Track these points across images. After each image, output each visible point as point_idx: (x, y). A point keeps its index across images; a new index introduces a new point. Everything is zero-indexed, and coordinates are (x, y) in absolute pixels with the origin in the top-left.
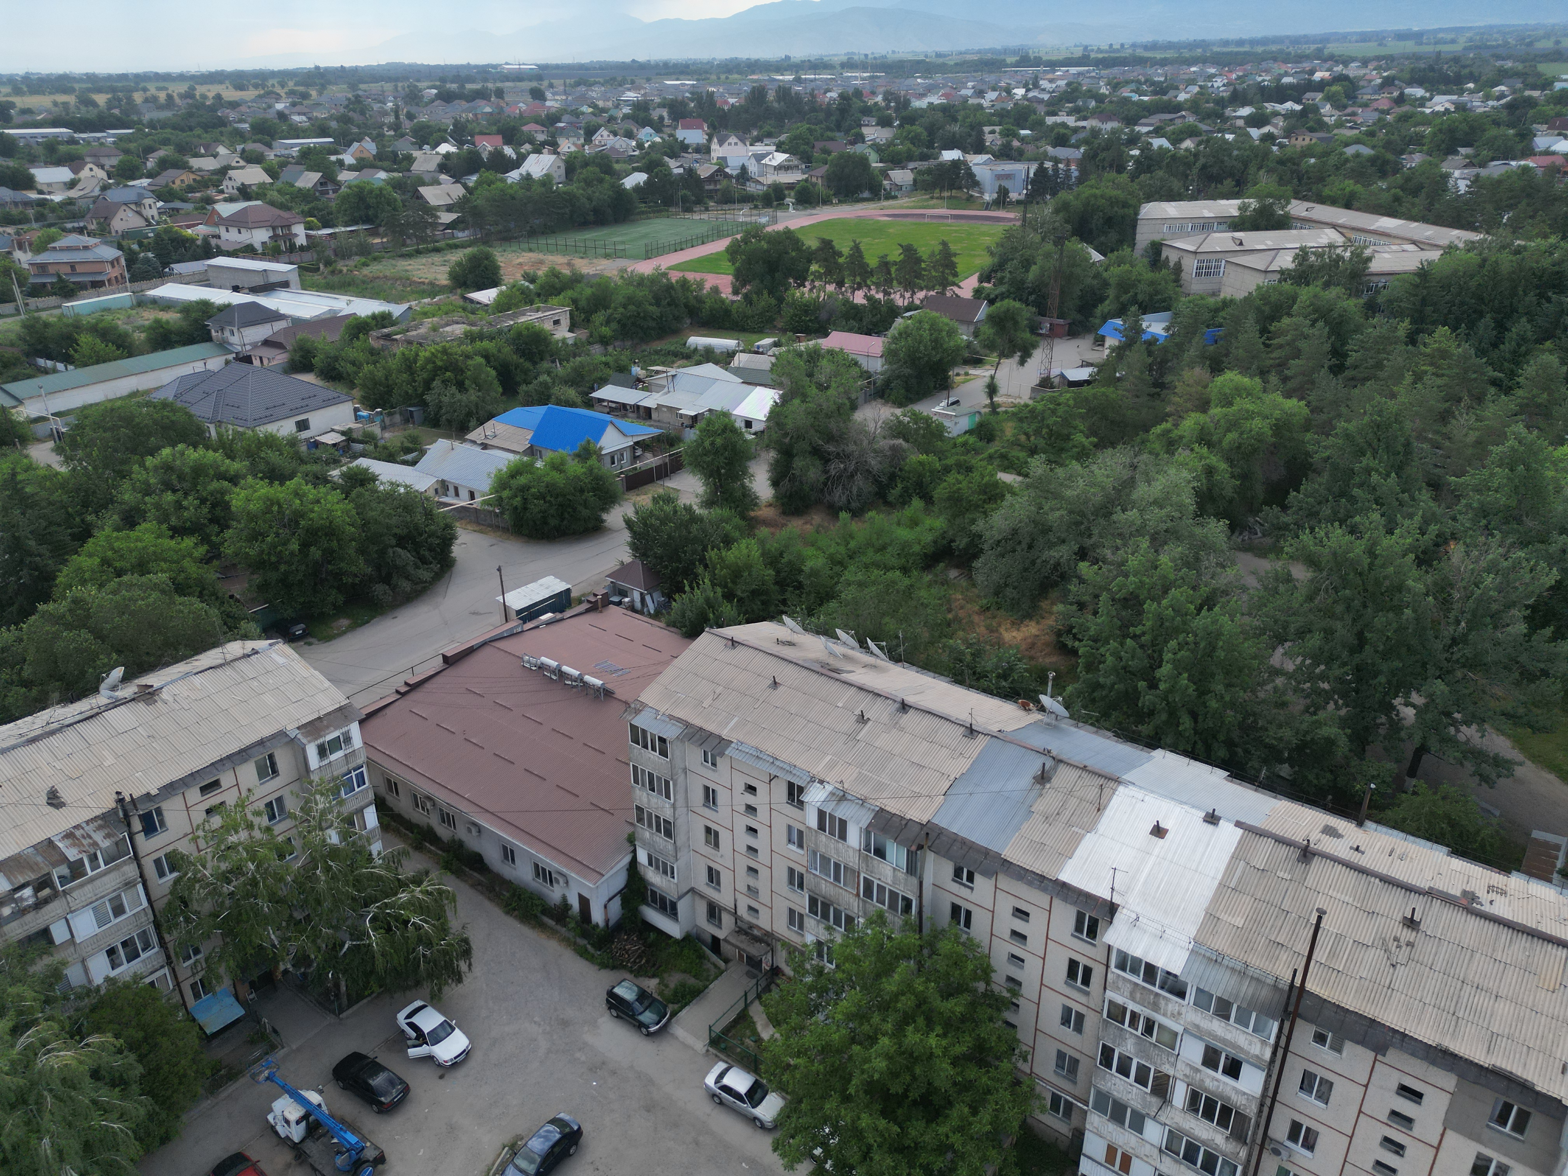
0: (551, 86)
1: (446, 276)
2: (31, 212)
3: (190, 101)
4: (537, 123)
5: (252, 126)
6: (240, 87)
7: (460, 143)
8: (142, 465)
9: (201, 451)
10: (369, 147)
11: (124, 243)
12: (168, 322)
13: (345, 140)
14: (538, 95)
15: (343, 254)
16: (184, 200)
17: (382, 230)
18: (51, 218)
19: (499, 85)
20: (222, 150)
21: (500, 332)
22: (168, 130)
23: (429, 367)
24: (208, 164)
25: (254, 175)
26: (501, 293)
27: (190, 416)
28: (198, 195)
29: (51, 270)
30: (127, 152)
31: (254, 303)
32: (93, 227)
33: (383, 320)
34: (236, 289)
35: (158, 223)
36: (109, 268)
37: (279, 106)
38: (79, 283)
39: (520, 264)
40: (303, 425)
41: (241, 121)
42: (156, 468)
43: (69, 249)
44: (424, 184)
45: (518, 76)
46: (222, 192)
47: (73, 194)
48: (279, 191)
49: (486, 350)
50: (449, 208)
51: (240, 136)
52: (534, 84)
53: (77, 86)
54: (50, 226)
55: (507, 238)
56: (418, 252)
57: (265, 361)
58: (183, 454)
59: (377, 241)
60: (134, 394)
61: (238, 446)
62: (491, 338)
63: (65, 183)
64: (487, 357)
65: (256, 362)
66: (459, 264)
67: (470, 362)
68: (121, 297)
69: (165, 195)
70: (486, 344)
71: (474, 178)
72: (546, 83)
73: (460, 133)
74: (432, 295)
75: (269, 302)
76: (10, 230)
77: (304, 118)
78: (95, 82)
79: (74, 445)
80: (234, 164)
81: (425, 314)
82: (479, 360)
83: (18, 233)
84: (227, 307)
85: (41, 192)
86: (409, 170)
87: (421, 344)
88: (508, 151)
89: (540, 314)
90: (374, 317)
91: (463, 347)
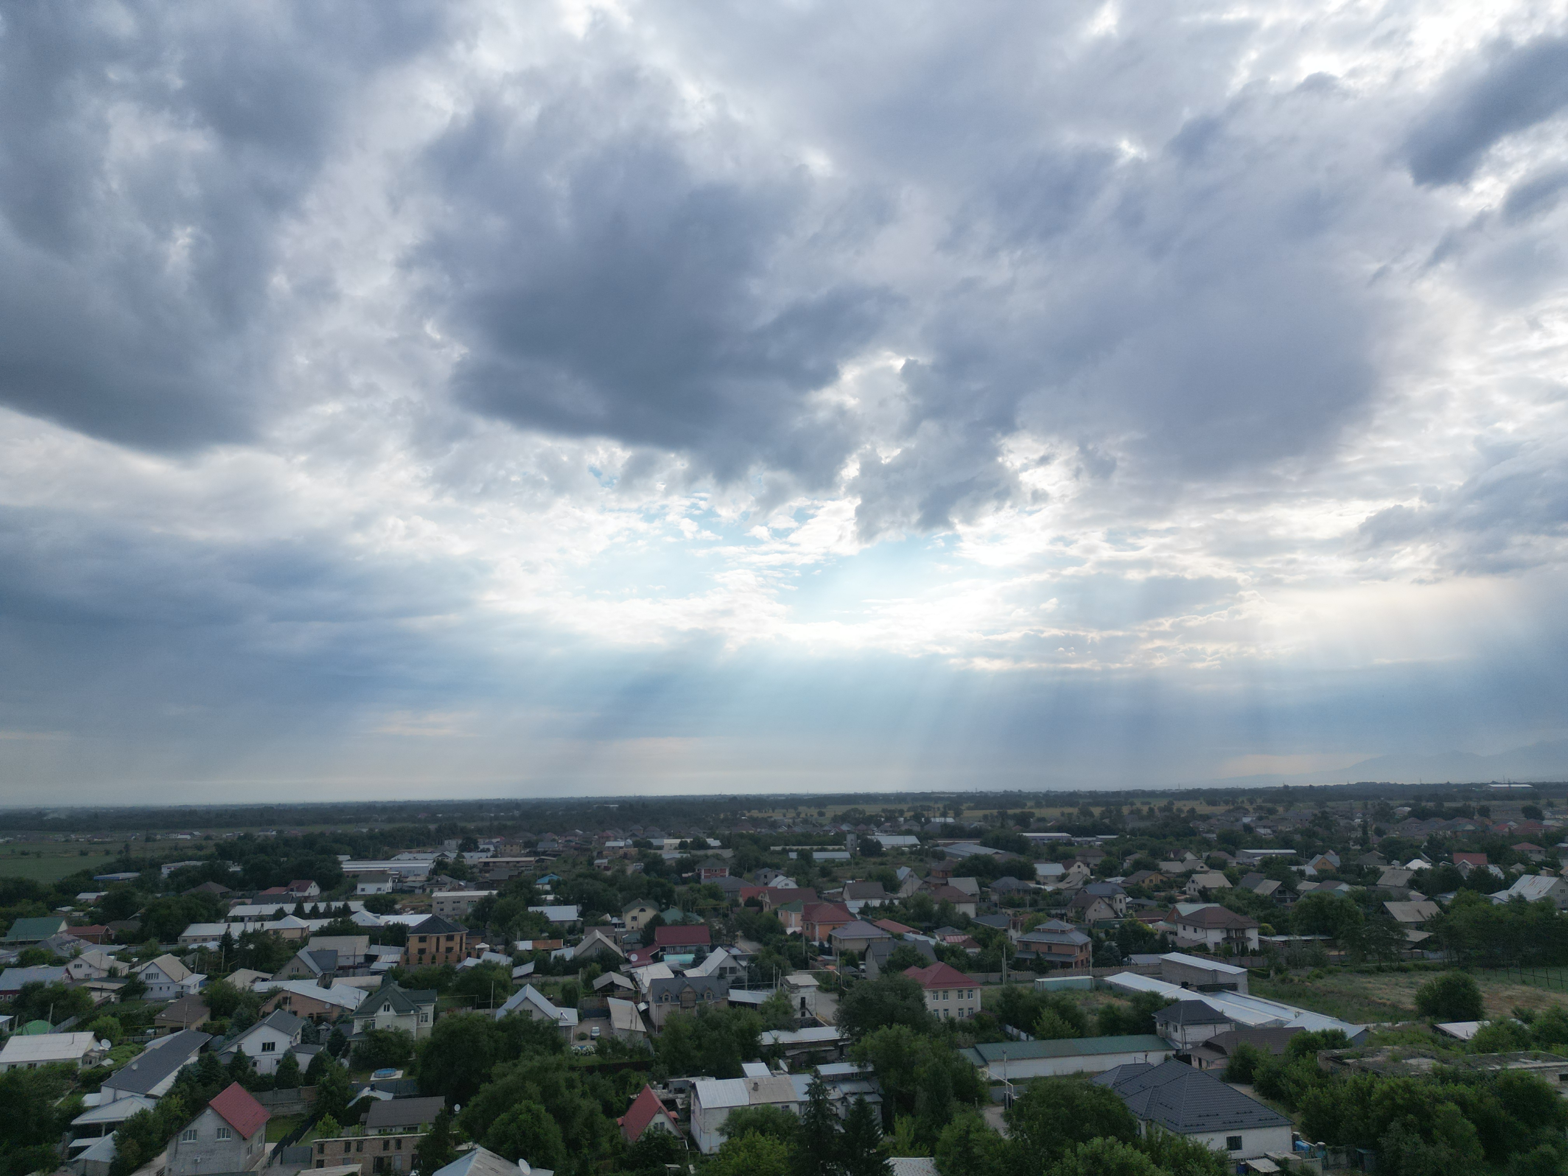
0: (1550, 805)
1: (1412, 1000)
2: (1028, 898)
3: (1167, 814)
4: (1531, 842)
5: (1219, 836)
6: (1212, 803)
7: (1434, 859)
8: (1074, 1150)
9: (1129, 1148)
10: (1333, 860)
11: (1094, 931)
12: (1119, 1009)
13: (1307, 851)
14: (1533, 814)
15: (1295, 963)
16: (1149, 898)
17: (1340, 942)
18: (1042, 904)
19: (1484, 803)
20: (1189, 856)
21: (1482, 1077)
22: (1146, 837)
23: (1387, 1103)
24: (1175, 867)
25: (1215, 880)
26: (1484, 1029)
27: (1124, 1108)
28: (1163, 894)
29: (1033, 948)
30: (1109, 853)
31: (1200, 1003)
32: (1071, 914)
33: (1334, 1039)
34: (1185, 985)
35: (1125, 916)
36: (1077, 952)
37: (1246, 820)
38: (1052, 962)
39: (1510, 998)
40: (1235, 1143)
41: (1209, 832)
42: (1086, 1157)
43: (1050, 931)
44: (1391, 899)
45: (1509, 795)
46: (1184, 893)
47: (1062, 885)
48: (1237, 896)
49: (1462, 1096)
50: (1419, 927)
51: (1207, 844)
52: (1529, 803)
53: (1081, 801)
54: (1039, 911)
55: (1491, 964)
56: (1380, 970)
57: (1204, 1064)
58: (1112, 1148)
59: (1335, 953)
60: (1079, 1075)
61: (1166, 1152)
62: (1469, 1082)
63: (1057, 877)
64: (1462, 1103)
65: (1195, 1064)
66: (1430, 988)
67: (1439, 1107)
68: (1083, 979)
69: (1134, 892)
70: (1462, 1088)
71: (1451, 896)
72: (1543, 802)
73: (1434, 850)
74: (1395, 1019)
75: (1215, 1002)
76: (1010, 911)
77: (1269, 831)
78: (1095, 798)
79: (1020, 1115)
80: (1198, 869)
81: (1385, 1040)
82: (1452, 1106)
83: (1015, 915)
84: (1175, 1002)
85: (1038, 883)
86: (1375, 884)
87: (1377, 1074)
88: (1495, 870)
89: (1539, 1064)
90: (1324, 1034)
91: (1432, 1087)
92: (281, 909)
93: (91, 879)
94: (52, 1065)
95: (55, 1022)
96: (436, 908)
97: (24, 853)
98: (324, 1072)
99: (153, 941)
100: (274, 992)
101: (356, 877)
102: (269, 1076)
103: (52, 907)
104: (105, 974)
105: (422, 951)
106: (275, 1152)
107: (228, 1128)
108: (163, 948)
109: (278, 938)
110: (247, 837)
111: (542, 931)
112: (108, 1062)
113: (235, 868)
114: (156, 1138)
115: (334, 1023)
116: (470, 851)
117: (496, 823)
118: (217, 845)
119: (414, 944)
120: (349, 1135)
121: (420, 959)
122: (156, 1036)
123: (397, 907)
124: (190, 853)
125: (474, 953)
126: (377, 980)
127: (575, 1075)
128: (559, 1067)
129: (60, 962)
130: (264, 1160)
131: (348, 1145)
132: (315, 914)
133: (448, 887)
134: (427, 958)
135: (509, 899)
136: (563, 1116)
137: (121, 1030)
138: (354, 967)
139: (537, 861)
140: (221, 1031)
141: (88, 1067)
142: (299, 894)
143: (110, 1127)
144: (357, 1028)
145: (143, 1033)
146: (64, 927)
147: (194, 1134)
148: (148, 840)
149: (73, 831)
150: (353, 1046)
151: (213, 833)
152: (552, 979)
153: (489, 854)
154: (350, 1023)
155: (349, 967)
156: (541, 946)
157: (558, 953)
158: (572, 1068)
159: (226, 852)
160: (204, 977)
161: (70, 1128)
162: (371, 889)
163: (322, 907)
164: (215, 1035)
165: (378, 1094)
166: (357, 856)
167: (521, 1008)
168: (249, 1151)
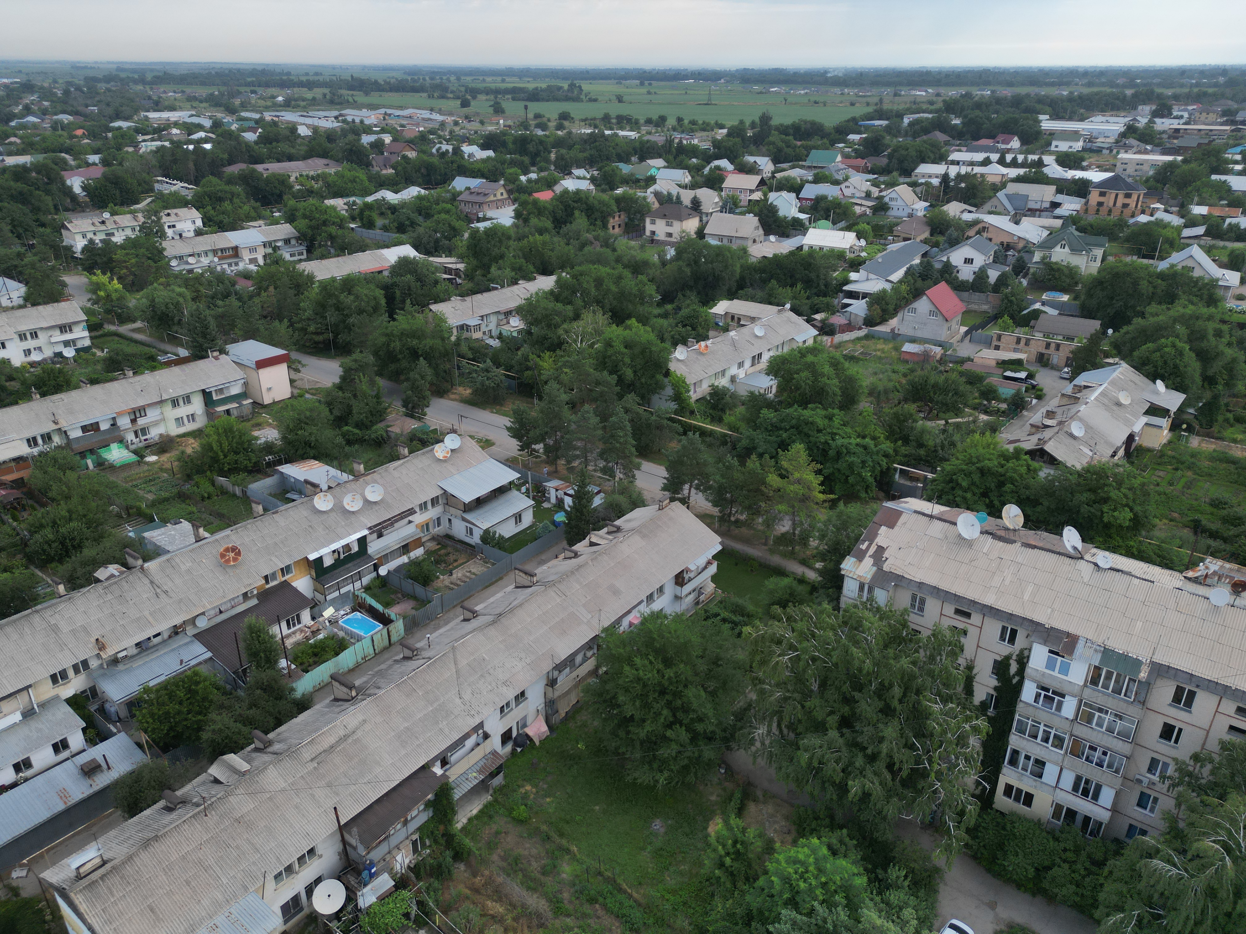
92: (988, 157)
93: (857, 124)
94: (832, 250)
95: (834, 223)
96: (1119, 168)
97: (816, 102)
98: (1007, 286)
99: (895, 174)
100: (976, 222)
101: (1052, 134)
102: (967, 281)
103: (833, 143)
104: (863, 195)
105: (1100, 204)
106: (967, 333)
107: (936, 311)
108: (901, 180)
109: (983, 181)
110: (968, 95)
111: (1221, 199)
112: (864, 254)
113: (956, 121)
114: (891, 307)
115: (1019, 252)
116: (1162, 116)
117: (1196, 90)
118: (944, 101)
119: (1094, 197)
120: (1020, 332)
121: (1098, 210)
122: (894, 241)
123: (1085, 164)
124: (924, 107)
125: (1148, 211)
126: (1058, 223)
127: (1225, 328)
128: (1210, 318)
129: (836, 183)
130: (958, 337)
131: (1019, 340)
132: (1014, 164)
133: (1134, 150)
134: (1104, 210)
135: (1193, 165)
136: (1204, 356)
137: (872, 234)
138: (1041, 211)
139: (1232, 131)
140: (936, 245)
141: (852, 256)
142: (1004, 146)
143: (865, 295)
144: (1037, 257)
145: (886, 239)
146: (839, 158)
147: (914, 310)
148: (896, 95)
149: (847, 86)
150: (1032, 270)
151: (942, 90)
152: (1221, 243)
153: (1182, 121)
154: (1032, 253)
155: (1037, 210)
156: (1217, 212)
157: (1234, 221)
158: (1223, 322)
159: (951, 107)
160: (928, 204)
161: (842, 291)
162: (1063, 146)
163: (1020, 158)
164: (932, 247)
165: (1046, 309)
166: (1056, 116)
167: (1184, 264)
168: (949, 329)
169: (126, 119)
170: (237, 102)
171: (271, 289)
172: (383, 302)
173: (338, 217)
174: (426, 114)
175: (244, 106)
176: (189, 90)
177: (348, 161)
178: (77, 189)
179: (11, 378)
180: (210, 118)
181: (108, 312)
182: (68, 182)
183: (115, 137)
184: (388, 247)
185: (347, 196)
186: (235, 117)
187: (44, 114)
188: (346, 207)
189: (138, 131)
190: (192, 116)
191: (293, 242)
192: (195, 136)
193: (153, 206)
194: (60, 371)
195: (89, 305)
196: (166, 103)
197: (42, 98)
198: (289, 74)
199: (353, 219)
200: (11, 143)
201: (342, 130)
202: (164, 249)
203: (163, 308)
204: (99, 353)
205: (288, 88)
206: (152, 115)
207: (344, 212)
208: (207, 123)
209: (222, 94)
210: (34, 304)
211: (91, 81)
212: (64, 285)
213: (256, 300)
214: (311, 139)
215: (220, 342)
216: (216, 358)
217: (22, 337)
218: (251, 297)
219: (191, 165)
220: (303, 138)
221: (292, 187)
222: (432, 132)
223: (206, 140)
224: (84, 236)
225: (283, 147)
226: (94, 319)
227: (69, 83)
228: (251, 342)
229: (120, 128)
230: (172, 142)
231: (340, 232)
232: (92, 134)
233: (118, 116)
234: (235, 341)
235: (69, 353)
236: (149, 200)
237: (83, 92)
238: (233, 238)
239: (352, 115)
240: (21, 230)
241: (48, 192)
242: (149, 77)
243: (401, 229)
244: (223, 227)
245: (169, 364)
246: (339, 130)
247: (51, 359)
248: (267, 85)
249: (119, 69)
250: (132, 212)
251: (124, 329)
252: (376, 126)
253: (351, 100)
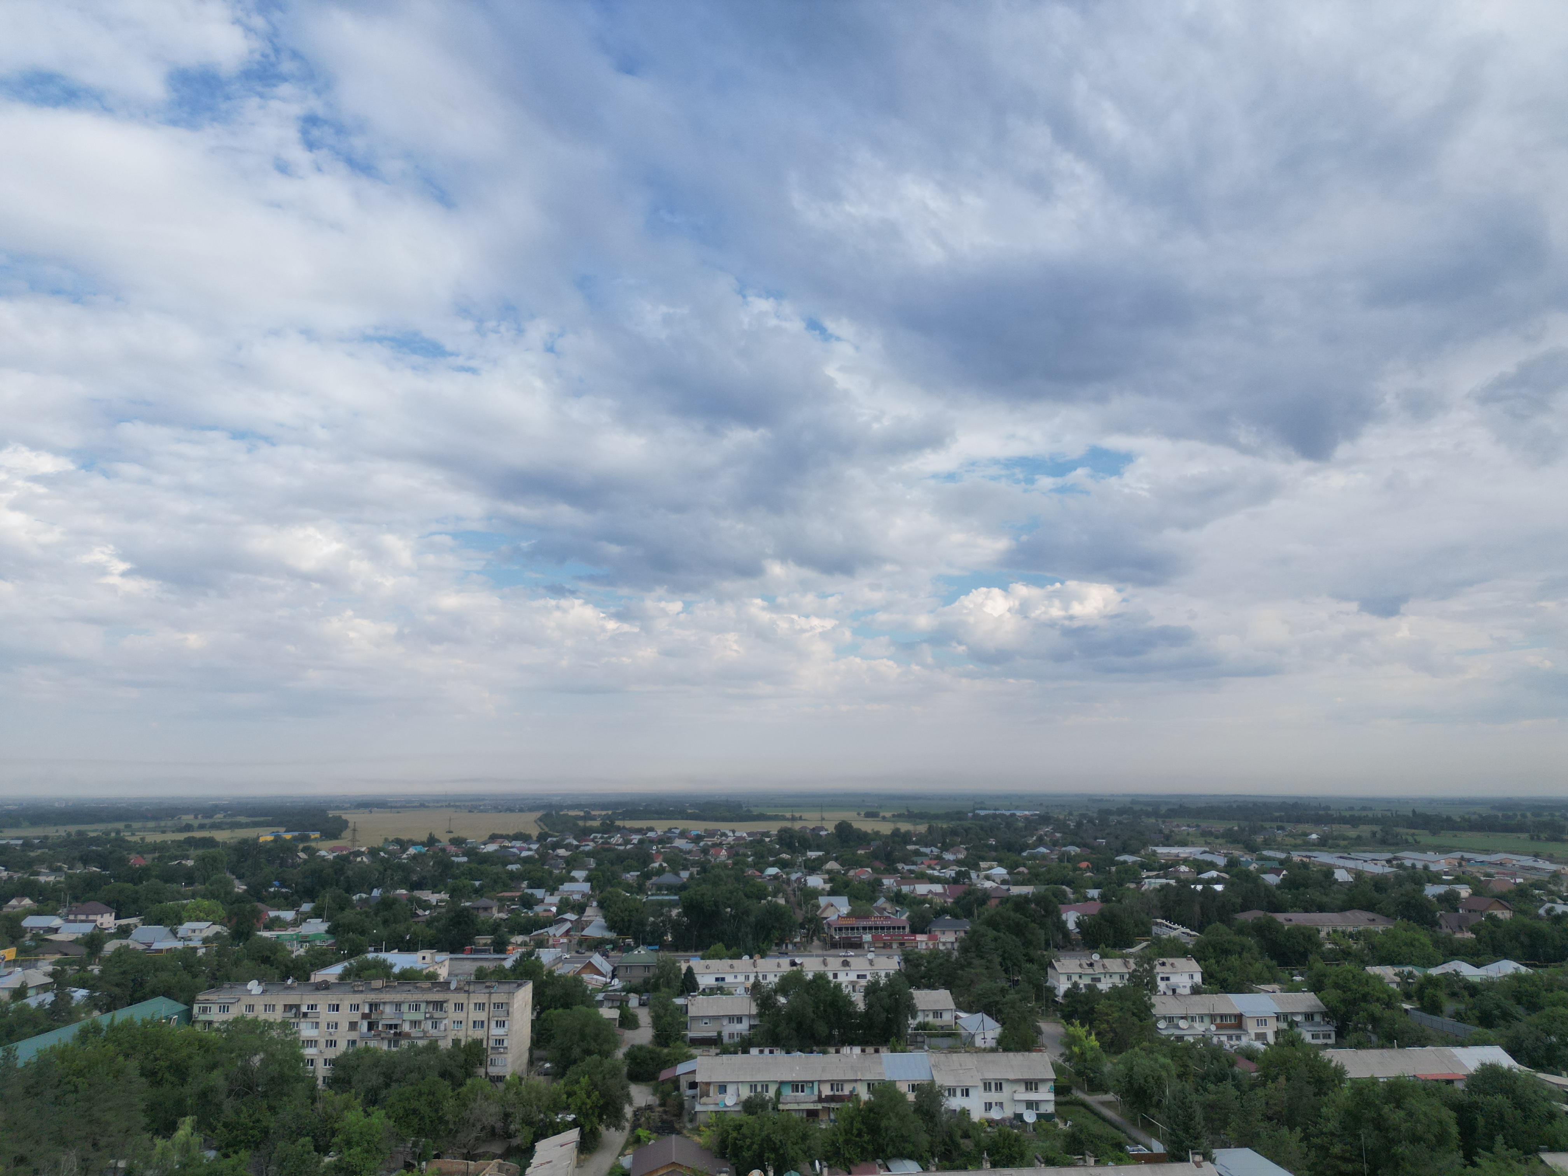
169: (1132, 853)
170: (1260, 839)
171: (1282, 1079)
172: (1454, 1130)
173: (1386, 991)
174: (1528, 861)
175: (1268, 844)
176: (1204, 825)
177: (1403, 916)
178: (1071, 925)
179: (966, 1136)
180: (1226, 855)
181: (1079, 1073)
182: (1064, 917)
183: (1118, 872)
184: (1463, 1045)
185: (1400, 963)
186: (1255, 856)
187: (1054, 845)
188: (1398, 979)
189: (1143, 866)
190: (1205, 852)
191: (1318, 1018)
192: (1205, 876)
193: (1147, 951)
194: (1017, 1139)
195: (1060, 1061)
196: (1178, 838)
197: (1055, 830)
198: (1327, 808)
199: (1408, 997)
200: (1019, 873)
201: (1397, 876)
202: (1153, 1006)
203: (1142, 1081)
204: (1061, 1126)
205: (1326, 824)
206: (1161, 850)
207: (1394, 986)
208: (1221, 861)
209: (1242, 830)
210: (1006, 1050)
211: (1105, 814)
212: (1039, 1032)
213: (1260, 1092)
214: (1351, 886)
215: (1205, 1142)
216: (1198, 1165)
217: (987, 1086)
218: (1253, 1087)
219: (1197, 909)
220: (1342, 884)
221: (1322, 945)
222: (1537, 885)
223: (1217, 881)
224: (1069, 978)
225: (1312, 894)
226: (1064, 1081)
227: (1083, 816)
228: (1247, 1152)
229: (1125, 862)
230: (1178, 880)
231: (1387, 1013)
232: (1096, 868)
233: (1125, 850)
234: (1225, 1145)
235: (1030, 1117)
236: (1144, 944)
237: (1094, 824)
238: (1237, 1003)
239: (1411, 858)
240: (1009, 964)
241: (1042, 926)
242: (1163, 809)
243: (1486, 1020)
244: (1226, 987)
245: (1138, 1159)
246: (1392, 876)
247: (1010, 1120)
248: (1299, 820)
249: (1134, 802)
250: (1124, 957)
251: (1092, 1099)
252: (1446, 874)
253: (1410, 839)
